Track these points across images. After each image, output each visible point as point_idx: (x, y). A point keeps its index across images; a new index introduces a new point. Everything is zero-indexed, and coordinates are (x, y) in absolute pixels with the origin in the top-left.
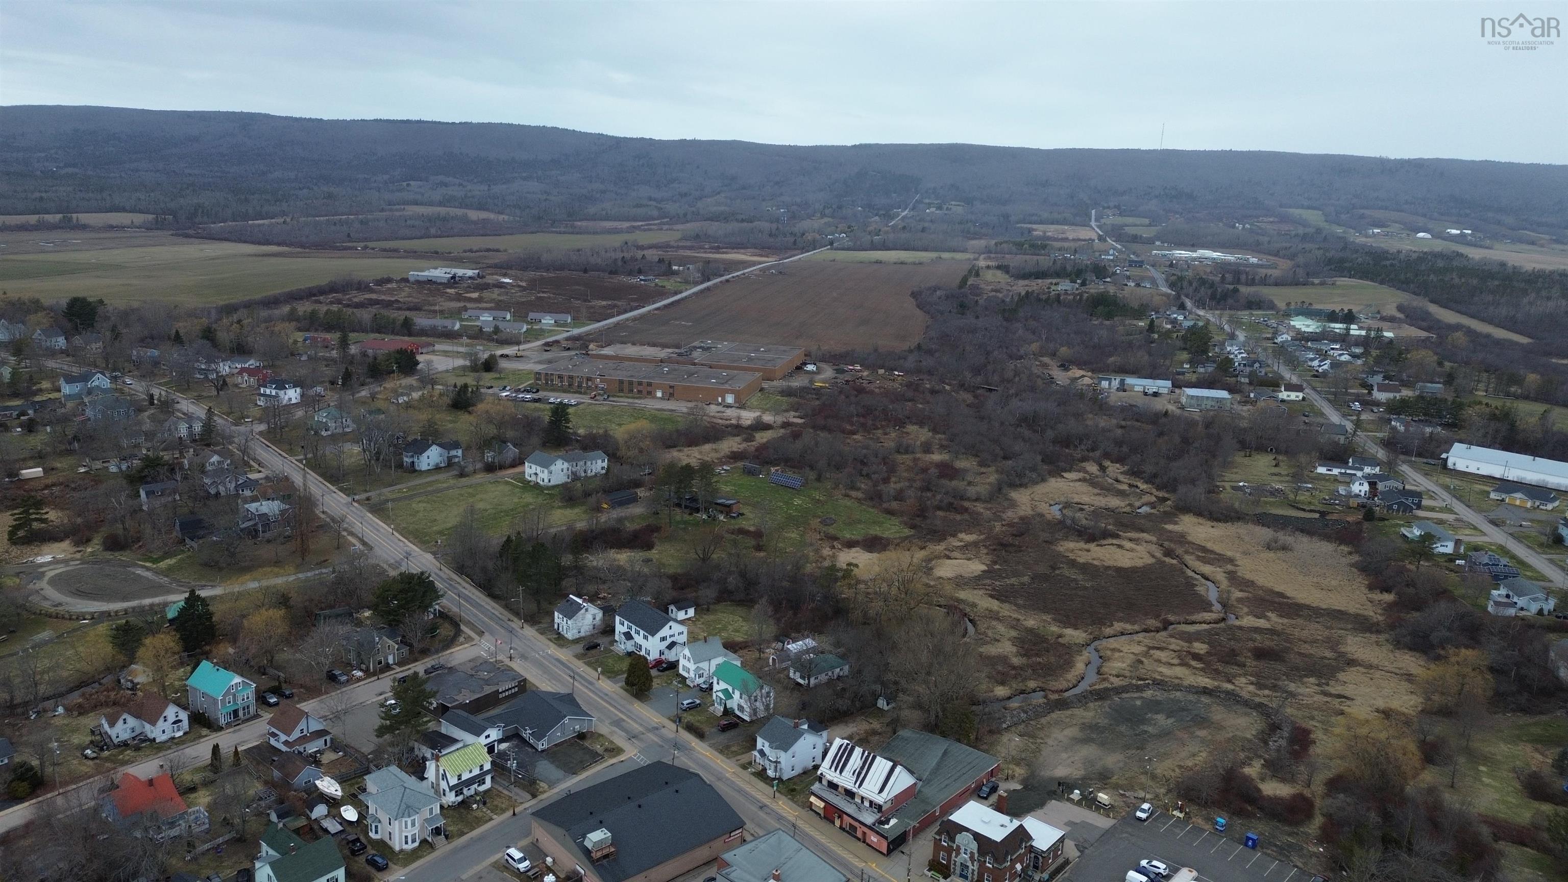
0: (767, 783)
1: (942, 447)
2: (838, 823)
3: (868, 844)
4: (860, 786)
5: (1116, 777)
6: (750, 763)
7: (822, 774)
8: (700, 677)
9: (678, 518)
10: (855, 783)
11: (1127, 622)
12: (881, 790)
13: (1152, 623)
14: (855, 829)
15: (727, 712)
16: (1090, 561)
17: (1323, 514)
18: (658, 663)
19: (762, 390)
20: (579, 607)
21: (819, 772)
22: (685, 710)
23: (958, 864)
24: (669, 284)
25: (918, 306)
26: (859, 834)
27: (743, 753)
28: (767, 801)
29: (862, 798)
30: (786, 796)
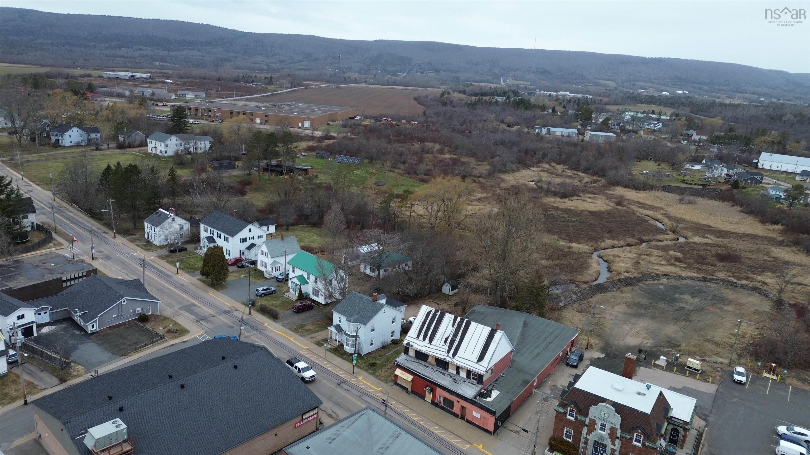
0: (344, 359)
1: (449, 152)
2: (429, 397)
3: (468, 421)
4: (455, 354)
5: (684, 345)
6: (326, 340)
7: (408, 344)
8: (277, 270)
9: (267, 178)
10: (448, 352)
11: (613, 240)
12: (481, 358)
13: (630, 240)
14: (451, 404)
15: (302, 296)
16: (569, 208)
17: (704, 186)
18: (238, 262)
19: (328, 124)
20: (167, 217)
21: (405, 342)
22: (261, 296)
23: (591, 443)
24: (271, 87)
25: (419, 103)
26: (456, 409)
27: (318, 331)
28: (347, 377)
29: (458, 368)
30: (366, 371)
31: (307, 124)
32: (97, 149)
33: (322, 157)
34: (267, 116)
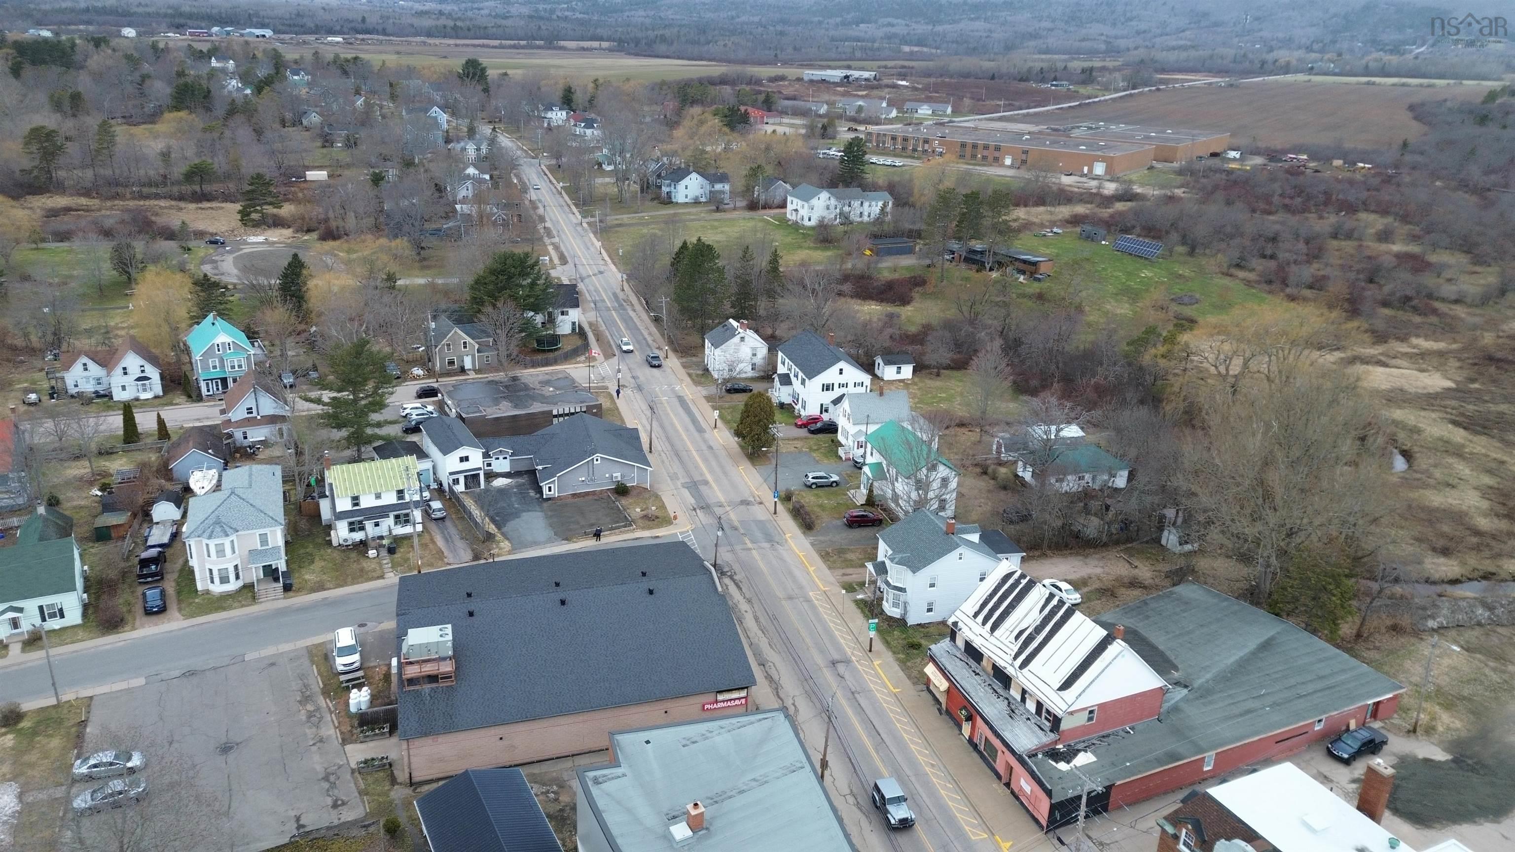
0: (871, 623)
1: (1407, 238)
2: (966, 728)
3: (1013, 793)
4: (1022, 664)
6: (860, 584)
7: (956, 624)
8: (860, 446)
9: (958, 274)
12: (1067, 685)
14: (994, 752)
15: (871, 500)
18: (812, 423)
19: (1151, 168)
20: (733, 333)
21: (951, 620)
22: (810, 487)
24: (1085, 90)
25: (1416, 118)
26: (1000, 765)
27: (855, 566)
28: (852, 654)
29: (1024, 692)
30: (894, 653)
31: (1099, 169)
32: (718, 210)
33: (1089, 238)
34: (1026, 152)
